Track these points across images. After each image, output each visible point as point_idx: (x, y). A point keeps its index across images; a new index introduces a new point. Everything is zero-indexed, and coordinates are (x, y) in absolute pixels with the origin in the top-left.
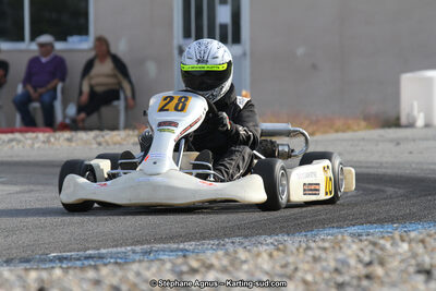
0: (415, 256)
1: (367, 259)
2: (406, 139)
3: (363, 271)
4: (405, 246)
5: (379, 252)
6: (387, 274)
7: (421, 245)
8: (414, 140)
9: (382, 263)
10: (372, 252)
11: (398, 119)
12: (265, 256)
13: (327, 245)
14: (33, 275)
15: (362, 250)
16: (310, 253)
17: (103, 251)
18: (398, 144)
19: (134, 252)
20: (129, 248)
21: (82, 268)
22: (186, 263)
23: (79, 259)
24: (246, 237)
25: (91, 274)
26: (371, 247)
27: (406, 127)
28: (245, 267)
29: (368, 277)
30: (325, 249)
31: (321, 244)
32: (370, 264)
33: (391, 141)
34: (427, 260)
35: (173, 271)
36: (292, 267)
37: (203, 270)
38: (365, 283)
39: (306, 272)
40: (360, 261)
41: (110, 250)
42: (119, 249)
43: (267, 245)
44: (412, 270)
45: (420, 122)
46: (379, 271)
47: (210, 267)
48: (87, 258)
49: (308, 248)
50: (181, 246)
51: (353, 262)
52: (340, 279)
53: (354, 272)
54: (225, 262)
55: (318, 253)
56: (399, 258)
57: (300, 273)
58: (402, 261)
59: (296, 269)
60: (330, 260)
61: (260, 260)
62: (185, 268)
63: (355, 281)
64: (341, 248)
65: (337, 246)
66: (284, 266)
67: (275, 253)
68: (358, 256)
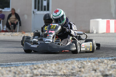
0: (92, 66)
2: (91, 36)
3: (79, 70)
4: (90, 64)
5: (83, 65)
6: (85, 71)
7: (94, 63)
8: (93, 37)
9: (84, 68)
10: (81, 65)
11: (89, 31)
12: (54, 65)
13: (70, 63)
15: (79, 64)
16: (65, 65)
17: (12, 63)
19: (20, 64)
20: (19, 63)
21: (6, 67)
22: (33, 67)
23: (5, 65)
24: (49, 60)
25: (9, 69)
26: (81, 64)
27: (91, 33)
28: (48, 68)
29: (80, 71)
30: (69, 64)
31: (68, 63)
32: (80, 68)
34: (95, 67)
35: (30, 69)
36: (60, 68)
37: (38, 68)
38: (79, 73)
39: (64, 69)
40: (78, 67)
41: (14, 63)
42: (16, 63)
43: (54, 62)
44: (91, 70)
45: (95, 32)
46: (83, 70)
47: (39, 68)
48: (8, 65)
49: (65, 64)
50: (32, 62)
51: (76, 67)
52: (73, 72)
53: (76, 70)
54: (43, 67)
55: (67, 65)
56: (88, 67)
57: (62, 70)
58: (89, 67)
59: (61, 69)
60: (70, 67)
61: (52, 66)
62: (33, 68)
63: (76, 72)
64: (73, 64)
65: (72, 63)
66: (59, 68)
67: (56, 65)
68: (77, 66)
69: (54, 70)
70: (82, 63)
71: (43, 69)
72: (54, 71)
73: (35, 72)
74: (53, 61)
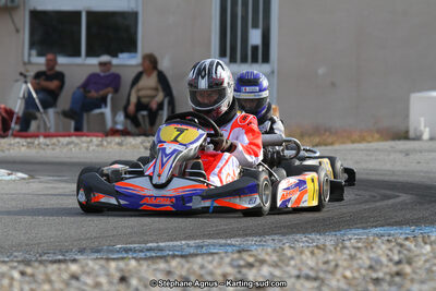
1: (396, 258)
2: (415, 151)
3: (395, 269)
4: (428, 248)
5: (405, 252)
6: (414, 272)
9: (409, 262)
10: (399, 252)
11: (407, 132)
12: (307, 253)
13: (360, 245)
14: (113, 265)
15: (390, 250)
16: (346, 252)
18: (407, 155)
22: (242, 258)
25: (162, 265)
26: (398, 248)
27: (414, 139)
28: (292, 263)
29: (398, 274)
30: (358, 248)
32: (399, 263)
33: (401, 152)
35: (231, 265)
36: (333, 264)
37: (257, 264)
38: (397, 279)
39: (345, 268)
40: (391, 260)
45: (426, 136)
46: (408, 269)
47: (262, 262)
49: (344, 247)
51: (384, 260)
52: (374, 275)
53: (386, 270)
54: (275, 258)
55: (353, 251)
56: (423, 258)
57: (340, 270)
58: (426, 261)
59: (337, 266)
60: (364, 259)
61: (304, 257)
62: (242, 263)
63: (388, 278)
64: (372, 248)
65: (369, 246)
66: (326, 262)
67: (316, 251)
68: (388, 256)
69: (312, 269)
70: (401, 245)
71: (275, 265)
72: (312, 274)
73: (251, 275)
74: (298, 236)
